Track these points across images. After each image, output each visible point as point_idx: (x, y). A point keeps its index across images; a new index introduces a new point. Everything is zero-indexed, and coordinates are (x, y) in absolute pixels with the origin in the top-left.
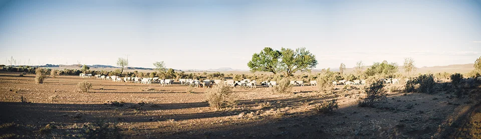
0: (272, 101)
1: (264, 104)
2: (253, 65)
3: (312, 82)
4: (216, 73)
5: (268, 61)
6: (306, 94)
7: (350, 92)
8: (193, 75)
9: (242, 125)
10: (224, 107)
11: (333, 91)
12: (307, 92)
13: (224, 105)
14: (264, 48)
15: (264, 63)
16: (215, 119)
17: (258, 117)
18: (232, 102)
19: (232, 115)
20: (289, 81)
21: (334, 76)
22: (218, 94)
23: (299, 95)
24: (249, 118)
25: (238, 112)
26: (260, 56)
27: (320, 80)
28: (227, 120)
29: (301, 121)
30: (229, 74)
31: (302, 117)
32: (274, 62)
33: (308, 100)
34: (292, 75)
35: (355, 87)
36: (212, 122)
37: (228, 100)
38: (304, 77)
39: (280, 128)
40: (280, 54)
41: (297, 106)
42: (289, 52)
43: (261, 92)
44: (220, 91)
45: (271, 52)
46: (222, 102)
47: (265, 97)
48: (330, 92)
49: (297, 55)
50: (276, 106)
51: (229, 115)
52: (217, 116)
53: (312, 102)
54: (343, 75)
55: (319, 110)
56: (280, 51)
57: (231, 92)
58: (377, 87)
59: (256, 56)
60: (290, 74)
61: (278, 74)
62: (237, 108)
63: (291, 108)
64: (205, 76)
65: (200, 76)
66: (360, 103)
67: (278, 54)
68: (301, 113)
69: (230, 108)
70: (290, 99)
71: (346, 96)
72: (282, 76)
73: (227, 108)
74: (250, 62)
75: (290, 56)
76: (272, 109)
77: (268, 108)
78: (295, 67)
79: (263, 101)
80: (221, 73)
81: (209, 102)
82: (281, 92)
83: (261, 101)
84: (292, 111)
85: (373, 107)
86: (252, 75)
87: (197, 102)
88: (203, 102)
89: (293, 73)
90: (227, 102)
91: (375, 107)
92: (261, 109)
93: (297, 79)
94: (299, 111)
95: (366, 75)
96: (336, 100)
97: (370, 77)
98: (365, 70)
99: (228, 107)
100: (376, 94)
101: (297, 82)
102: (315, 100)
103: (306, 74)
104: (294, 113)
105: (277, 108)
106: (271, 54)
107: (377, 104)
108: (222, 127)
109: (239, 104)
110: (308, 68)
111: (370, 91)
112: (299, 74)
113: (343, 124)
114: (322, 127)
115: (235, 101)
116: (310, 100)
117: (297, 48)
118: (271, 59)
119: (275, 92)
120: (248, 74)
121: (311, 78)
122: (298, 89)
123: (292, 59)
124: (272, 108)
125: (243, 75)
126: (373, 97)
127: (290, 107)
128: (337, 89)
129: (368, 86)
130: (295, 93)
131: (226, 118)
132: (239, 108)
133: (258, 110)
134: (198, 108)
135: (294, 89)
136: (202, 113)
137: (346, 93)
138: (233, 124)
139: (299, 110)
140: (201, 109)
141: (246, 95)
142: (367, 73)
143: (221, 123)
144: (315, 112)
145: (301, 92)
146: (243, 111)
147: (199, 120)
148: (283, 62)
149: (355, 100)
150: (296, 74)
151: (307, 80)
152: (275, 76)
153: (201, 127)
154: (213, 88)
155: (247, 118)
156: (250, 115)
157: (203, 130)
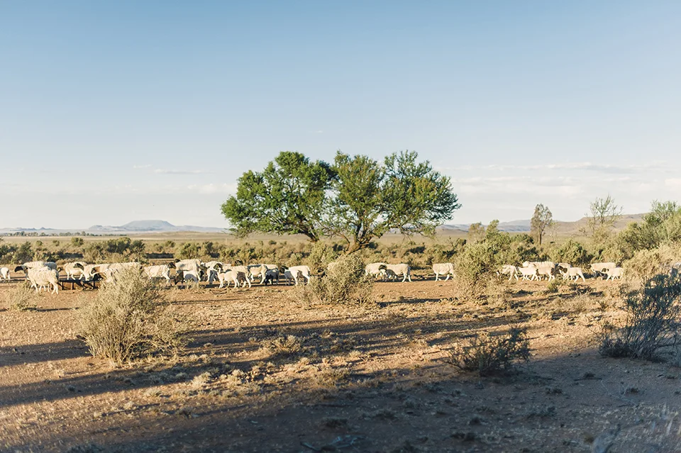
0: (305, 332)
1: (277, 342)
2: (240, 210)
3: (440, 268)
4: (117, 239)
5: (293, 198)
6: (419, 307)
7: (569, 305)
8: (34, 247)
9: (202, 414)
10: (140, 357)
11: (511, 299)
12: (423, 301)
13: (139, 350)
14: (278, 155)
15: (277, 205)
16: (109, 397)
17: (255, 389)
18: (166, 337)
19: (166, 381)
20: (363, 266)
21: (514, 247)
22: (120, 312)
23: (396, 309)
24: (226, 393)
25: (188, 373)
26: (265, 182)
27: (467, 261)
28: (150, 400)
29: (401, 398)
30: (162, 241)
31: (405, 387)
32: (312, 201)
33: (427, 328)
34: (372, 246)
35: (588, 289)
36: (99, 409)
37: (153, 329)
38: (413, 251)
39: (332, 425)
40: (332, 173)
41: (388, 349)
42: (362, 165)
43: (267, 304)
44: (126, 299)
45: (302, 167)
46: (131, 337)
47: (280, 317)
48: (500, 302)
49: (387, 177)
50: (318, 350)
51: (157, 383)
52: (115, 389)
53: (439, 335)
54: (543, 245)
55: (462, 363)
56: (331, 162)
57: (165, 304)
58: (669, 288)
59: (250, 180)
60: (366, 242)
61: (325, 241)
62: (184, 359)
63: (368, 354)
64: (79, 249)
65: (58, 249)
66: (607, 343)
67: (322, 175)
68: (402, 372)
69: (162, 359)
70: (366, 326)
71: (555, 316)
72: (337, 248)
73: (149, 359)
74: (232, 201)
75: (366, 180)
76: (304, 359)
77: (292, 357)
78: (381, 219)
79: (274, 334)
80: (133, 240)
81: (90, 342)
82: (334, 302)
83: (269, 332)
84: (371, 366)
85: (656, 360)
86: (239, 243)
87: (46, 340)
88: (67, 342)
89: (374, 239)
90: (150, 337)
91: (663, 361)
92: (266, 360)
93: (389, 258)
94: (396, 365)
95: (625, 245)
96: (525, 330)
97: (641, 255)
98: (624, 229)
99: (154, 354)
100: (665, 312)
101: (389, 267)
102: (449, 328)
103: (419, 240)
104: (379, 373)
105: (322, 354)
106: (303, 176)
107: (670, 349)
108: (129, 426)
109: (191, 345)
110: (426, 222)
111: (646, 304)
112: (396, 242)
113: (547, 416)
114: (476, 422)
115: (179, 334)
116: (433, 330)
117: (389, 155)
118: (302, 191)
119: (316, 300)
120: (226, 243)
121: (436, 256)
122: (390, 292)
123: (371, 190)
124: (305, 354)
125: (209, 246)
126: (654, 325)
127: (364, 350)
128: (522, 293)
129: (637, 283)
130: (383, 305)
131: (147, 394)
132: (193, 358)
133: (255, 362)
134: (50, 364)
135: (379, 292)
136: (65, 380)
137: (554, 306)
138: (171, 413)
139: (396, 360)
140: (58, 366)
141: (219, 311)
142: (629, 240)
143: (128, 412)
144: (451, 371)
145: (403, 300)
146: (205, 368)
147: (49, 407)
148: (342, 200)
149: (589, 332)
150: (384, 242)
151: (421, 260)
152: (316, 249)
153: (56, 429)
154: (100, 291)
155: (221, 389)
156: (231, 380)
157: (65, 441)
